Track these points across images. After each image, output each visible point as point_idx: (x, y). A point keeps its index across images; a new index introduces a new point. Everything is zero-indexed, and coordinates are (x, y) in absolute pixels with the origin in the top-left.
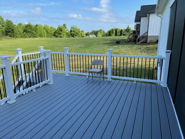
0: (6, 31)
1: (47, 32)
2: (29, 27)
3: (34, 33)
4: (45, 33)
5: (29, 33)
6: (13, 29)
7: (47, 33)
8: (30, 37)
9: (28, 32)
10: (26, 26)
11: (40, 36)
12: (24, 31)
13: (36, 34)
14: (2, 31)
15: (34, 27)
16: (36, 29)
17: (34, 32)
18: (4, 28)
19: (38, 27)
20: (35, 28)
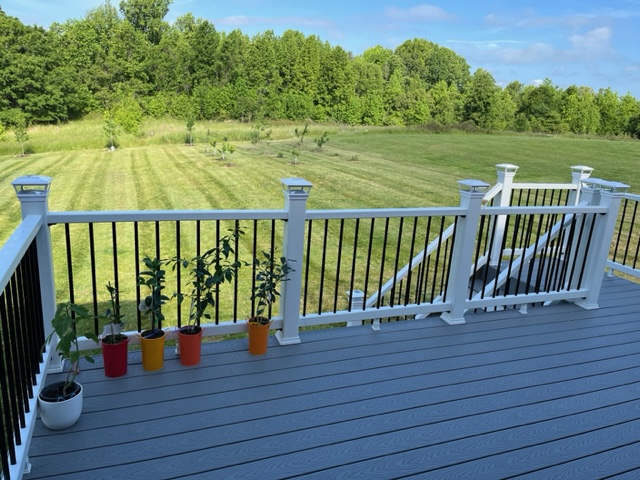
0: (467, 108)
1: (603, 114)
2: (540, 97)
3: (552, 117)
4: (594, 119)
5: (538, 115)
6: (490, 100)
7: (603, 122)
8: (536, 129)
9: (533, 114)
10: (534, 93)
11: (572, 130)
12: (521, 110)
13: (558, 119)
14: (456, 104)
15: (560, 97)
16: (563, 102)
17: (554, 113)
18: (464, 96)
19: (572, 97)
20: (563, 98)
